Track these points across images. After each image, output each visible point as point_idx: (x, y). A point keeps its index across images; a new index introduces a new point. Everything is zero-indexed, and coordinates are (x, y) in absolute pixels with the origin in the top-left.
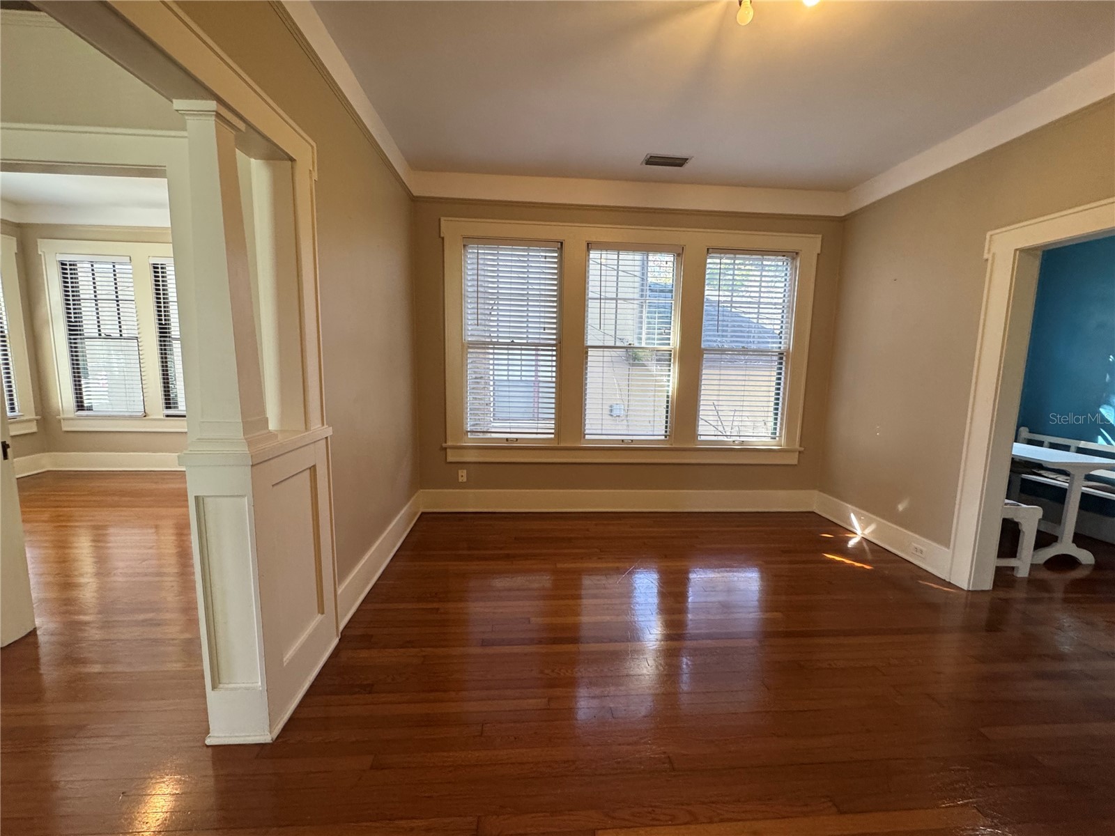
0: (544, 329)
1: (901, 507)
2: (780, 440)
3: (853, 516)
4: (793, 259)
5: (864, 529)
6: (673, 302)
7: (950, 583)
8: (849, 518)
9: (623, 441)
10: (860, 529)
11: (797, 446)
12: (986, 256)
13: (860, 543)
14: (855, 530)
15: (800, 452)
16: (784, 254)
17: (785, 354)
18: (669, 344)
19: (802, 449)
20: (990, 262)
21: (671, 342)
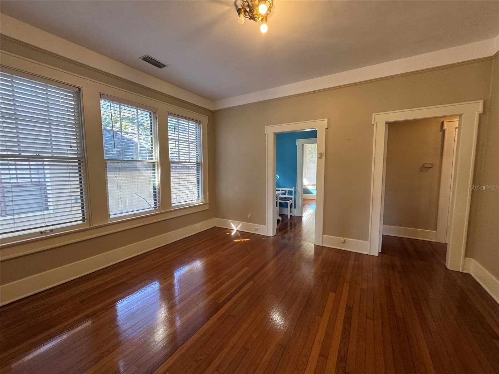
0: (71, 147)
1: (249, 216)
2: (202, 200)
3: (232, 224)
4: (199, 124)
5: (237, 227)
6: (153, 137)
7: (267, 236)
8: (230, 225)
9: (134, 214)
10: (235, 228)
11: (208, 202)
12: (265, 133)
13: (236, 233)
14: (233, 229)
15: (209, 204)
16: (197, 121)
17: (200, 164)
18: (152, 159)
19: (210, 202)
20: (267, 135)
21: (154, 158)
